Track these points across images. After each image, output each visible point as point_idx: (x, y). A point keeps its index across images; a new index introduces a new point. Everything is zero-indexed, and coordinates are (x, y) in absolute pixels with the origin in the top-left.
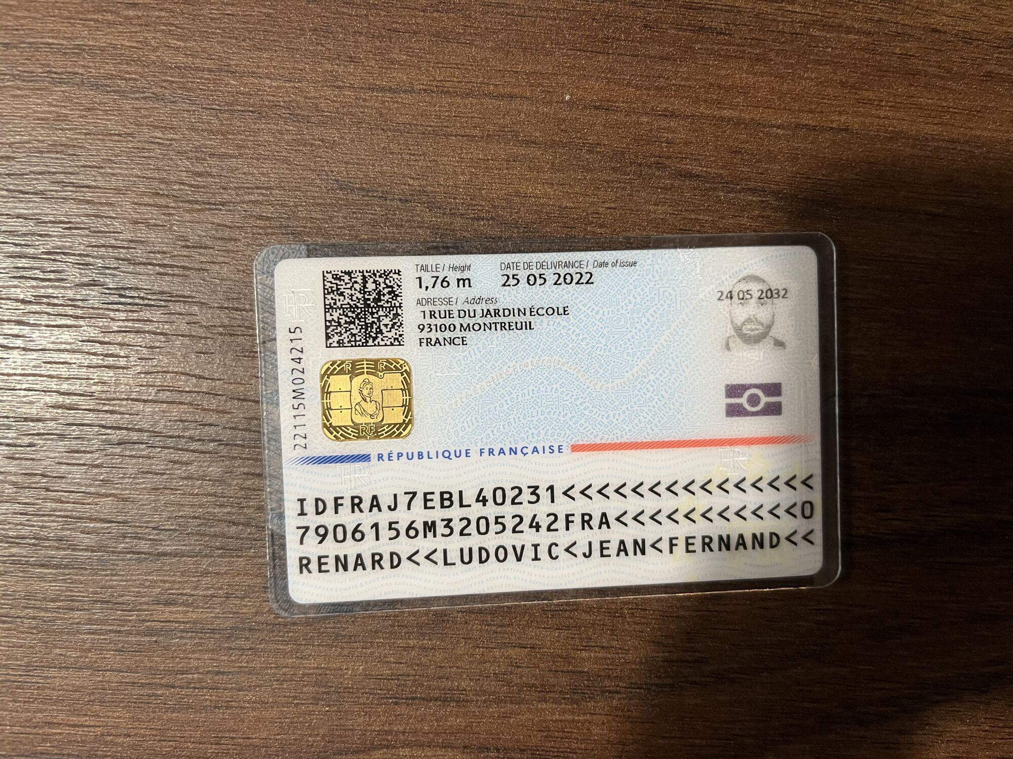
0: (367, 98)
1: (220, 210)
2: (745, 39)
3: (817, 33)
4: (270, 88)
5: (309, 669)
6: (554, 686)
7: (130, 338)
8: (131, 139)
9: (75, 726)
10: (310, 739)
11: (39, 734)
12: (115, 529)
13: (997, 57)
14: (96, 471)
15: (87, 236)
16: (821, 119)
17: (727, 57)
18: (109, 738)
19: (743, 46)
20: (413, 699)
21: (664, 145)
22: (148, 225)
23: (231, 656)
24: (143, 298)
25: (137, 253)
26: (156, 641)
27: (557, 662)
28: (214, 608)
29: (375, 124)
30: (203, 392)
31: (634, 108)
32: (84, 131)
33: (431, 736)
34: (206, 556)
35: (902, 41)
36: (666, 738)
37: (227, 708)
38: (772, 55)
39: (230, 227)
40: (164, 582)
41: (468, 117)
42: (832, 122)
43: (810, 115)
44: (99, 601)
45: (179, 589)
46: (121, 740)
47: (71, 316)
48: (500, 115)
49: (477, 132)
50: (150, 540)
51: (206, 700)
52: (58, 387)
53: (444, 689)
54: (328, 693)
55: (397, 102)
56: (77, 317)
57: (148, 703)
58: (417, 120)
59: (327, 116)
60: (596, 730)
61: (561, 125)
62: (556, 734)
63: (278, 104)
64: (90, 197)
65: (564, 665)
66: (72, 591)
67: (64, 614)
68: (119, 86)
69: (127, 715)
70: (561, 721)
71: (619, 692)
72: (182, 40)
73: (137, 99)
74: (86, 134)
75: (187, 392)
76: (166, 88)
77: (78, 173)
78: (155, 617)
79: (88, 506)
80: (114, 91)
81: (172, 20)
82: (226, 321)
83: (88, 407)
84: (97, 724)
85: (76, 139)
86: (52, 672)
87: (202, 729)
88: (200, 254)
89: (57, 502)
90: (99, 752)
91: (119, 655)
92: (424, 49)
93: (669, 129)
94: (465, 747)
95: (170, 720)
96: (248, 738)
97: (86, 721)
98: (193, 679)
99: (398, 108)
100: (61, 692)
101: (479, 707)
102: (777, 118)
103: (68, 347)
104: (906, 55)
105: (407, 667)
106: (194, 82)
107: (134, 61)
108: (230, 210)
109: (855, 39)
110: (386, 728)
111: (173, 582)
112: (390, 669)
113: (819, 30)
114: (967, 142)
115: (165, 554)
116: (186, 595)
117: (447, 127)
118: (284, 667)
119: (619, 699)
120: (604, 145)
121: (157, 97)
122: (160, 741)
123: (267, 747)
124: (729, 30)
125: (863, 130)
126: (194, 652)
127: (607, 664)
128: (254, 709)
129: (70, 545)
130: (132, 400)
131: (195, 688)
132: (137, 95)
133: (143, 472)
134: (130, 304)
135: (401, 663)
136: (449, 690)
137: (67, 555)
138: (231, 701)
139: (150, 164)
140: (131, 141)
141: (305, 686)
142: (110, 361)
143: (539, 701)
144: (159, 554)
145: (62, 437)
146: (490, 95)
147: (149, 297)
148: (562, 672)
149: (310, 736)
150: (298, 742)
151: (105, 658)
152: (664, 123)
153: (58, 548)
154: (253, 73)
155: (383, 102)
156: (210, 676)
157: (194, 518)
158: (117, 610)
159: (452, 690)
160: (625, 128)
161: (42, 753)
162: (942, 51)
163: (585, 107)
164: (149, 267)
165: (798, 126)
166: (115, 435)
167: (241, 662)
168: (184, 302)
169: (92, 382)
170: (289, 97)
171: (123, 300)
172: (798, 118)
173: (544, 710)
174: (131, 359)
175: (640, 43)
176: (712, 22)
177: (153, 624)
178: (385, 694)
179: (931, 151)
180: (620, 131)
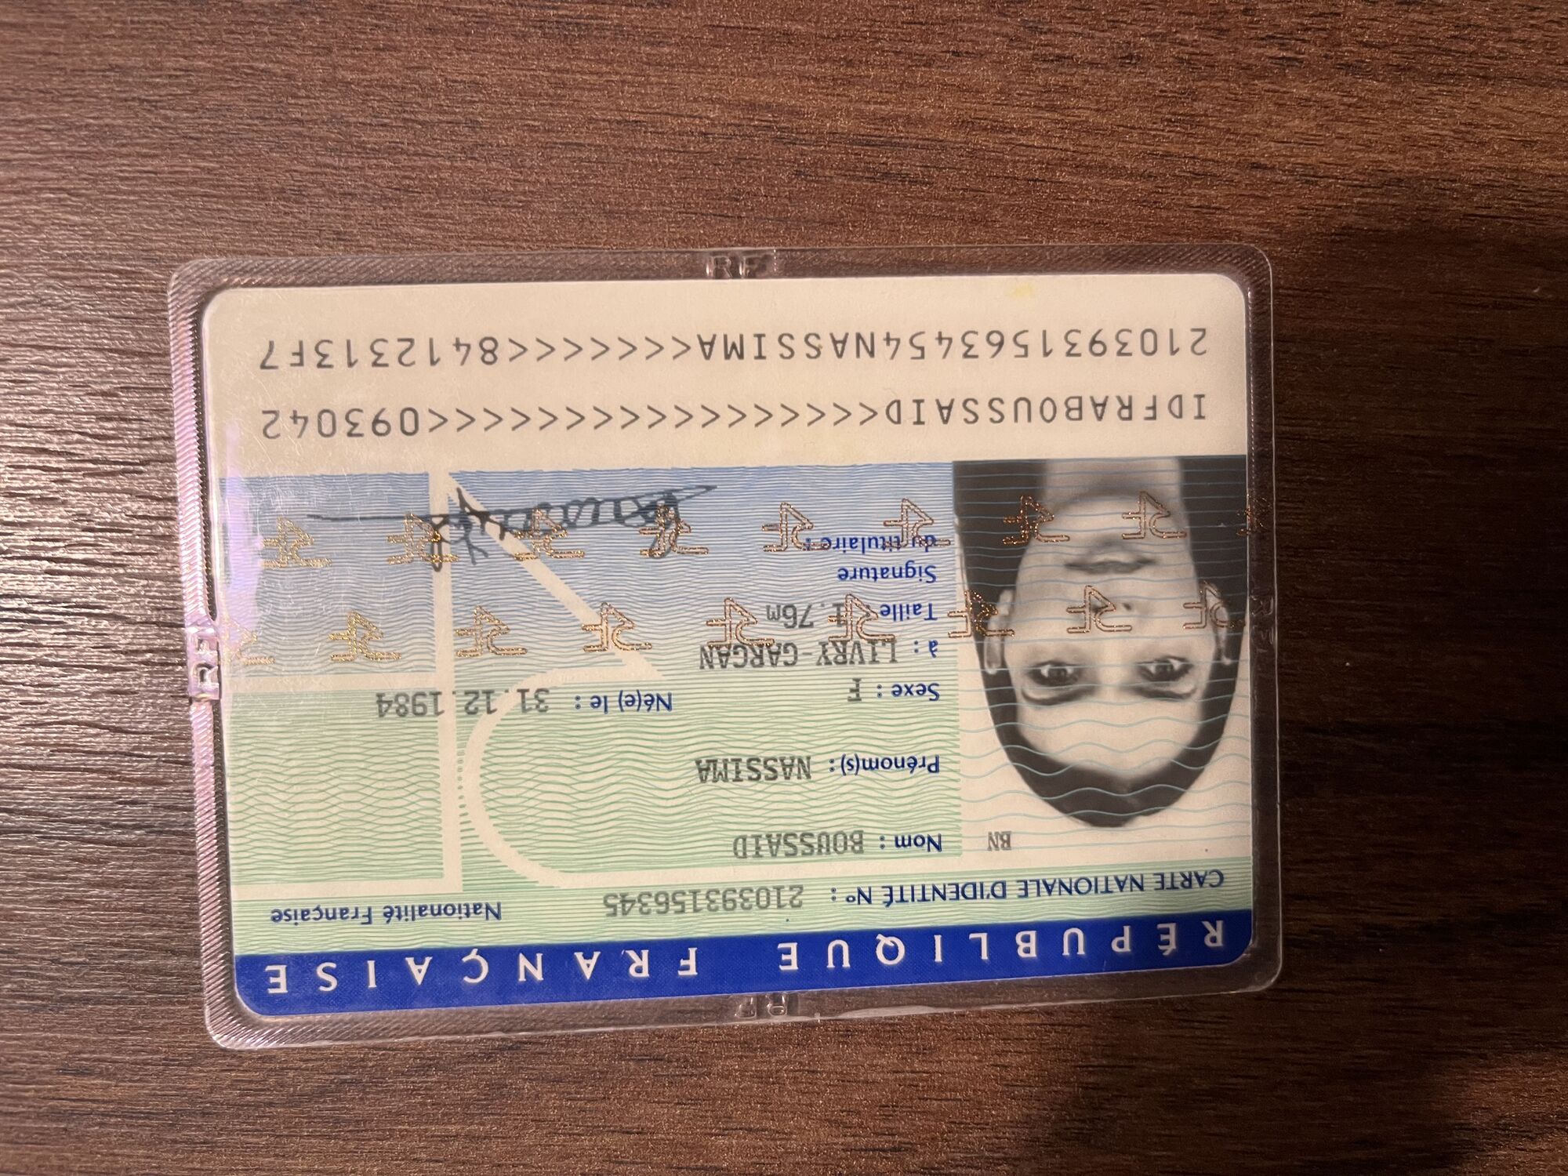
2: (954, 190)
3: (1068, 178)
13: (1359, 203)
17: (927, 219)
19: (952, 200)
35: (1200, 187)
38: (997, 213)
72: (76, 214)
81: (63, 184)
92: (452, 218)
104: (1209, 208)
109: (1126, 186)
111: (85, 1041)
113: (1070, 173)
124: (929, 177)
162: (1268, 198)
175: (790, 199)
176: (902, 165)
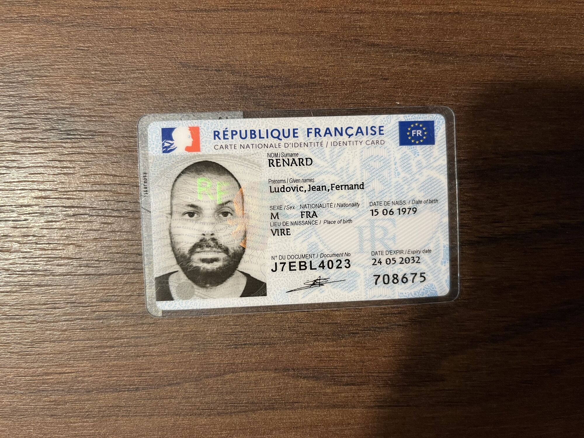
0: (194, 16)
1: (119, 83)
4: (140, 14)
5: (187, 332)
6: (322, 332)
7: (75, 157)
8: (67, 48)
9: (60, 373)
10: (190, 370)
11: (40, 380)
12: (75, 263)
14: (62, 231)
15: (47, 103)
16: (444, 8)
18: (80, 379)
20: (245, 344)
21: (358, 29)
22: (80, 95)
23: (143, 328)
24: (80, 135)
25: (75, 110)
26: (102, 323)
27: (323, 318)
28: (132, 302)
29: (199, 30)
30: (117, 184)
31: (340, 10)
32: (42, 47)
33: (257, 364)
34: (125, 274)
36: (386, 357)
37: (144, 356)
39: (124, 92)
40: (104, 289)
41: (249, 22)
42: (450, 9)
43: (437, 6)
44: (69, 303)
45: (112, 293)
46: (86, 379)
47: (42, 147)
48: (266, 20)
49: (255, 30)
50: (95, 267)
51: (132, 353)
52: (38, 187)
53: (261, 338)
54: (198, 345)
55: (210, 17)
56: (45, 148)
57: (100, 357)
58: (222, 26)
59: (172, 28)
60: (347, 355)
61: (301, 23)
62: (325, 359)
63: (145, 23)
64: (47, 82)
65: (327, 320)
66: (54, 298)
67: (51, 311)
68: (59, 21)
69: (89, 365)
70: (327, 351)
71: (358, 333)
73: (69, 26)
74: (43, 48)
75: (108, 184)
76: (84, 19)
77: (40, 70)
78: (101, 309)
79: (59, 251)
80: (56, 24)
82: (126, 144)
83: (55, 197)
84: (73, 371)
85: (38, 51)
86: (46, 344)
87: (131, 369)
88: (109, 108)
89: (42, 250)
90: (75, 387)
91: (83, 332)
93: (360, 21)
94: (276, 369)
95: (113, 366)
96: (157, 372)
97: (66, 370)
98: (124, 341)
99: (211, 21)
100: (51, 355)
101: (282, 347)
102: (419, 10)
103: (42, 165)
105: (241, 327)
106: (99, 15)
107: (66, 6)
108: (123, 83)
110: (232, 362)
112: (231, 329)
114: (525, 15)
115: (103, 274)
116: (116, 296)
117: (238, 29)
118: (173, 332)
119: (359, 337)
120: (325, 32)
121: (79, 25)
122: (108, 377)
123: (167, 376)
125: (467, 12)
126: (123, 327)
127: (350, 318)
128: (158, 356)
129: (51, 273)
130: (79, 191)
131: (125, 347)
132: (69, 25)
133: (88, 230)
134: (73, 138)
135: (237, 325)
136: (265, 338)
137: (50, 279)
138: (146, 353)
139: (78, 61)
140: (67, 50)
141: (185, 342)
142: (65, 170)
143: (315, 341)
144: (100, 275)
145: (42, 214)
146: (260, 9)
147: (83, 134)
148: (326, 324)
149: (190, 369)
150: (184, 372)
151: (75, 334)
152: (357, 17)
153: (45, 275)
154: (130, 7)
155: (203, 18)
156: (133, 339)
157: (117, 253)
158: (80, 307)
159: (266, 338)
160: (336, 22)
161: (43, 391)
163: (313, 12)
164: (82, 117)
165: (431, 13)
166: (71, 212)
167: (149, 331)
168: (103, 135)
169: (56, 183)
170: (151, 18)
171: (69, 137)
172: (431, 9)
173: (317, 346)
174: (76, 169)
177: (100, 313)
178: (229, 343)
179: (506, 21)
180: (333, 23)
